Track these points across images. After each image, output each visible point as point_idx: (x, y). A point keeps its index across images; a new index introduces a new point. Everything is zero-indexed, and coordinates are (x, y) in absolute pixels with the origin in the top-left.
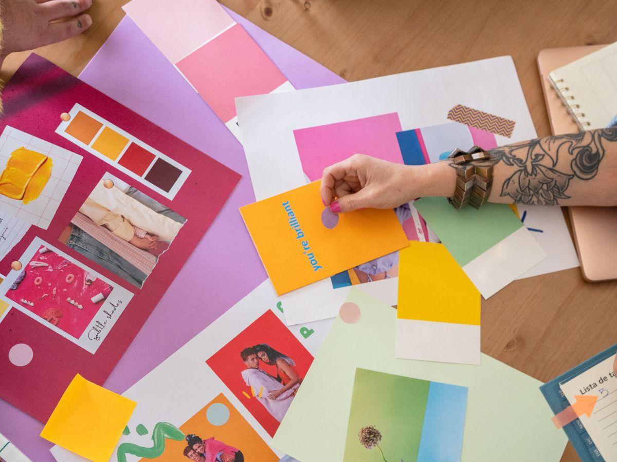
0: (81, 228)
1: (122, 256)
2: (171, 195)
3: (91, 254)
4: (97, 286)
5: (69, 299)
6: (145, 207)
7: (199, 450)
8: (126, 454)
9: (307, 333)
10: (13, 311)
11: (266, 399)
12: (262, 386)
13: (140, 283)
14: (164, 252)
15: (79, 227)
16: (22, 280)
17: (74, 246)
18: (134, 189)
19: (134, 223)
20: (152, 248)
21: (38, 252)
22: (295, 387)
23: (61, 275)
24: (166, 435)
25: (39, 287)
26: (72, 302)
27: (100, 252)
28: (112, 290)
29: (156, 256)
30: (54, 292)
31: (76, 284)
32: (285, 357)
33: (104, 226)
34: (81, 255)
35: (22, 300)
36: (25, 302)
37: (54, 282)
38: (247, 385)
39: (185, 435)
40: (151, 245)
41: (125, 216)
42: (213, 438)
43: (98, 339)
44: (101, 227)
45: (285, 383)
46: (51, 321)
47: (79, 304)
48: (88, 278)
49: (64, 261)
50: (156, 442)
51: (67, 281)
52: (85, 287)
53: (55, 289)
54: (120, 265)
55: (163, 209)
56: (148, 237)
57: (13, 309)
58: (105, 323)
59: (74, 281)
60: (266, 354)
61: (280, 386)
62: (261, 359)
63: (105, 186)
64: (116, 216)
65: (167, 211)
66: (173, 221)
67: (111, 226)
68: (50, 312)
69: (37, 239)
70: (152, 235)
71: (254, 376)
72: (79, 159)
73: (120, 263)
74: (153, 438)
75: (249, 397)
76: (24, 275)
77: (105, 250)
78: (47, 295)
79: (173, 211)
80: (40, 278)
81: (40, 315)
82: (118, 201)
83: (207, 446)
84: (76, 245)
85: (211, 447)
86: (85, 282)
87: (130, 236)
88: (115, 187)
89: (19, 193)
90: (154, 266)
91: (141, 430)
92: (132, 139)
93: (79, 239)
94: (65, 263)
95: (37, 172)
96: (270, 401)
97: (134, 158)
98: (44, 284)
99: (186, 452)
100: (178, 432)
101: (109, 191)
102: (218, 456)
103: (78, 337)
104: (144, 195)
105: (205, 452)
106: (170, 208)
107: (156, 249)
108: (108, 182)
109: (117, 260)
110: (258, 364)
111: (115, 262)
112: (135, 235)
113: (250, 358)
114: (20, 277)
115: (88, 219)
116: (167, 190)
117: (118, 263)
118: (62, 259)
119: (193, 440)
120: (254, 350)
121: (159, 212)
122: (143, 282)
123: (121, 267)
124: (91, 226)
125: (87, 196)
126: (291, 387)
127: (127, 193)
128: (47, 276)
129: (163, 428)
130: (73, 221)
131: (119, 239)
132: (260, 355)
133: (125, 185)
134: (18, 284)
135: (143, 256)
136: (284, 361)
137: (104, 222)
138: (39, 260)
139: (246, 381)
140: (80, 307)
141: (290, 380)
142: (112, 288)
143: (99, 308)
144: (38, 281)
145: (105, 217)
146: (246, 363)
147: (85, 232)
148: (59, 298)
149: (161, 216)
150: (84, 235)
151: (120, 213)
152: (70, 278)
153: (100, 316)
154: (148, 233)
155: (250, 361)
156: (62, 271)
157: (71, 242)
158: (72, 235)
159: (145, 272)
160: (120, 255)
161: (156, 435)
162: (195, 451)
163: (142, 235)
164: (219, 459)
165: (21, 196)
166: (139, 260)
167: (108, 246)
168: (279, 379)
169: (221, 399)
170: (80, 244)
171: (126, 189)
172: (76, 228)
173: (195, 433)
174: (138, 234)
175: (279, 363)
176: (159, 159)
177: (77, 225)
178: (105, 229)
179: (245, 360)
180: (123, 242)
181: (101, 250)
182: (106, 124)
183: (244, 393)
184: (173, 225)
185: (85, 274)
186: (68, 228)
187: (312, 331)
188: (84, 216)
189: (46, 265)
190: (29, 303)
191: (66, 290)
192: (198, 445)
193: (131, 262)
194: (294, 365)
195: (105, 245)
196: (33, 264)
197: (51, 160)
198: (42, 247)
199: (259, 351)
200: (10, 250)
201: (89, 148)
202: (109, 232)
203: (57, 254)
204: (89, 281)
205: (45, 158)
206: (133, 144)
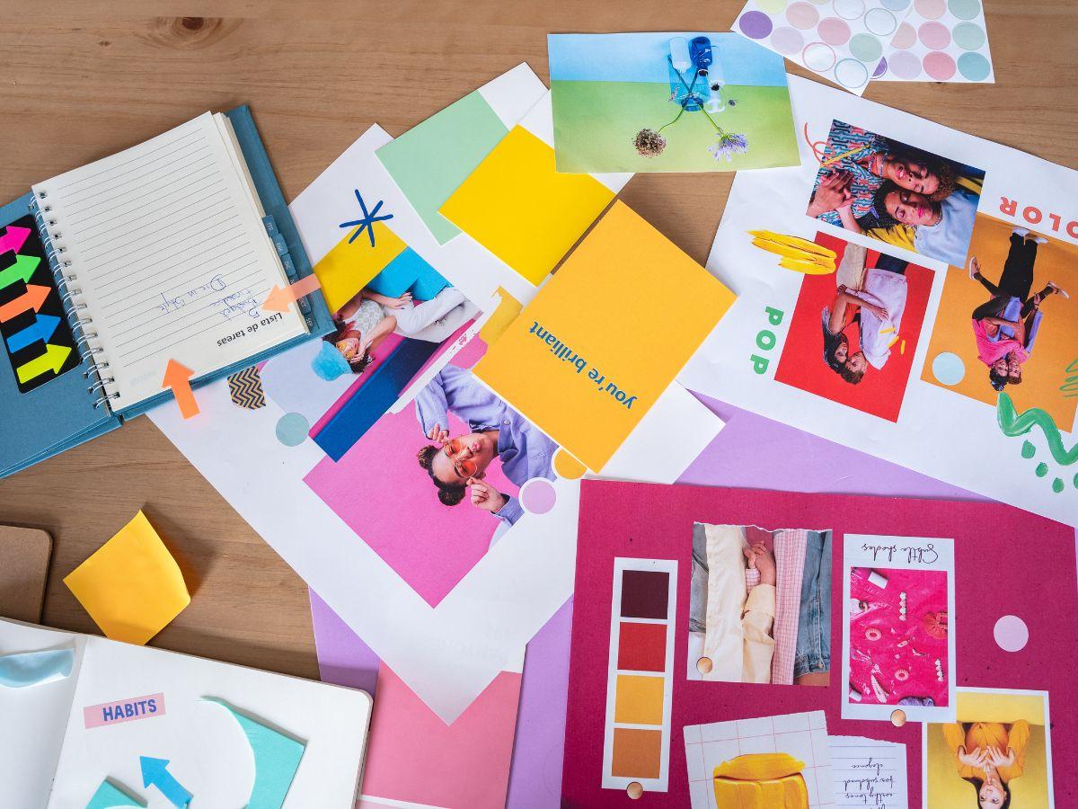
0: (793, 664)
1: (801, 583)
2: (670, 567)
3: (823, 627)
4: (863, 592)
5: (902, 618)
6: (710, 593)
7: (1004, 367)
8: (1067, 452)
9: (774, 315)
10: (962, 681)
11: (893, 319)
12: (879, 335)
13: (823, 536)
14: (761, 529)
15: (793, 668)
16: (914, 697)
17: (824, 658)
18: (691, 625)
19: (743, 595)
20: (764, 549)
21: (862, 702)
22: (853, 293)
23: (875, 650)
24: (1015, 417)
25: (910, 668)
26: (903, 611)
27: (813, 616)
28: (856, 568)
29: (773, 535)
30: (905, 643)
31: (877, 622)
32: (824, 325)
33: (771, 633)
34: (832, 640)
35: (940, 679)
36: (940, 674)
37: (891, 654)
38: (889, 353)
39: (999, 394)
40: (761, 552)
41: (741, 613)
42: (980, 358)
43: (931, 546)
44: (775, 638)
45: (855, 308)
46: (945, 623)
47: (900, 600)
48: (858, 610)
49: (854, 658)
50: (1031, 424)
51: (879, 636)
52: (873, 607)
53: (899, 646)
54: (815, 577)
55: (697, 565)
56: (751, 563)
57: (959, 683)
58: (905, 550)
59: (873, 627)
60: (837, 352)
61: (865, 312)
62: (847, 355)
63: (710, 668)
64: (746, 627)
65: (699, 559)
66: (709, 542)
67: (766, 624)
68: (933, 632)
69: (844, 716)
70: (746, 560)
71: (873, 351)
72: (690, 731)
73: (812, 579)
74: (1027, 430)
75: (904, 342)
76: (905, 700)
77: (805, 611)
78: (914, 652)
79: (693, 551)
80: (897, 675)
81: (945, 641)
82: (722, 636)
83: (994, 359)
84: (822, 656)
85: (992, 355)
86: (867, 611)
87: (766, 590)
88: (703, 653)
89: (794, 784)
90: (789, 530)
91: (1028, 451)
92: (614, 672)
93: (811, 657)
94: (856, 654)
95: (747, 778)
96: (891, 314)
97: (642, 653)
98: (903, 665)
99: (1017, 381)
100: (1001, 404)
101: (715, 659)
102: (996, 339)
103: (944, 574)
104: (691, 606)
105: (1001, 358)
106: (690, 557)
107: (763, 542)
108: (702, 669)
109: (810, 587)
110: (855, 354)
111: (814, 587)
112: (760, 582)
113: (854, 369)
114: (911, 703)
115: (774, 663)
116: (665, 576)
117: (814, 581)
118: (853, 664)
119: (998, 381)
120: (842, 369)
121: (706, 569)
122: (819, 532)
123: (816, 575)
124: (781, 652)
125: (742, 685)
126: (857, 298)
127: (704, 630)
128: (888, 668)
129: (1008, 427)
130: (790, 682)
131: (779, 602)
132: (843, 359)
133: (694, 641)
134: (921, 700)
135: (783, 554)
136: (831, 324)
137: (766, 637)
138: (873, 692)
139: (886, 358)
140: (903, 596)
141: (848, 304)
142: (854, 569)
143: (891, 570)
144: (902, 675)
145: (757, 641)
146: (864, 370)
147: (797, 655)
148: (908, 633)
149: (710, 562)
150: (802, 654)
151: (740, 623)
152: (873, 636)
153: (900, 562)
154: (747, 567)
155: (858, 366)
156: (869, 652)
157: (821, 666)
158: (811, 669)
159: (805, 538)
160: (800, 587)
161: (1022, 430)
162: (1008, 371)
163: (753, 573)
164: (998, 336)
165: (796, 778)
166: (793, 555)
167: (798, 611)
168: (857, 318)
169: (928, 376)
170: (818, 651)
171: (699, 636)
172: (797, 670)
173: (988, 383)
174: (756, 580)
175: (837, 328)
176: (623, 614)
177: (792, 672)
178: (775, 630)
179: (861, 375)
180: (779, 594)
181: (809, 617)
182: (611, 725)
183: (902, 351)
184: (714, 538)
185: (855, 618)
186: (805, 682)
187: (768, 309)
188: (774, 671)
189: (873, 679)
190: (938, 668)
191: (893, 631)
192: (999, 372)
193: (802, 566)
194: (826, 309)
195: (798, 616)
196: (882, 697)
197: (716, 770)
198: (851, 701)
199: (838, 363)
200: (882, 742)
201: (665, 728)
202: (776, 622)
203: (851, 673)
204: (861, 607)
205: (717, 780)
206: (621, 667)
